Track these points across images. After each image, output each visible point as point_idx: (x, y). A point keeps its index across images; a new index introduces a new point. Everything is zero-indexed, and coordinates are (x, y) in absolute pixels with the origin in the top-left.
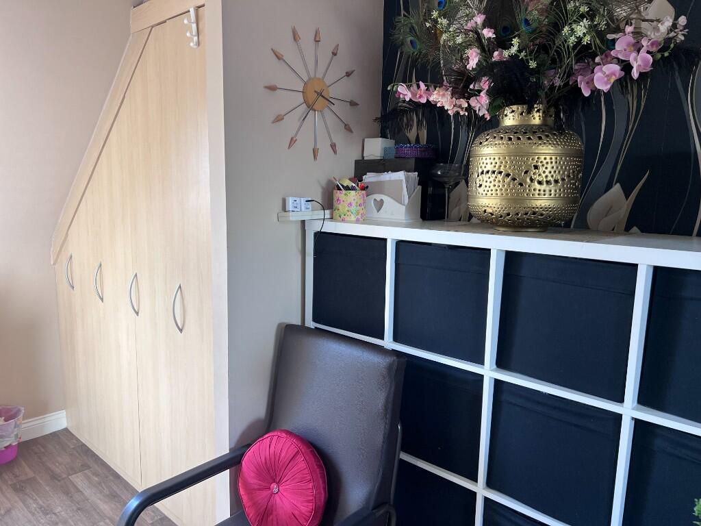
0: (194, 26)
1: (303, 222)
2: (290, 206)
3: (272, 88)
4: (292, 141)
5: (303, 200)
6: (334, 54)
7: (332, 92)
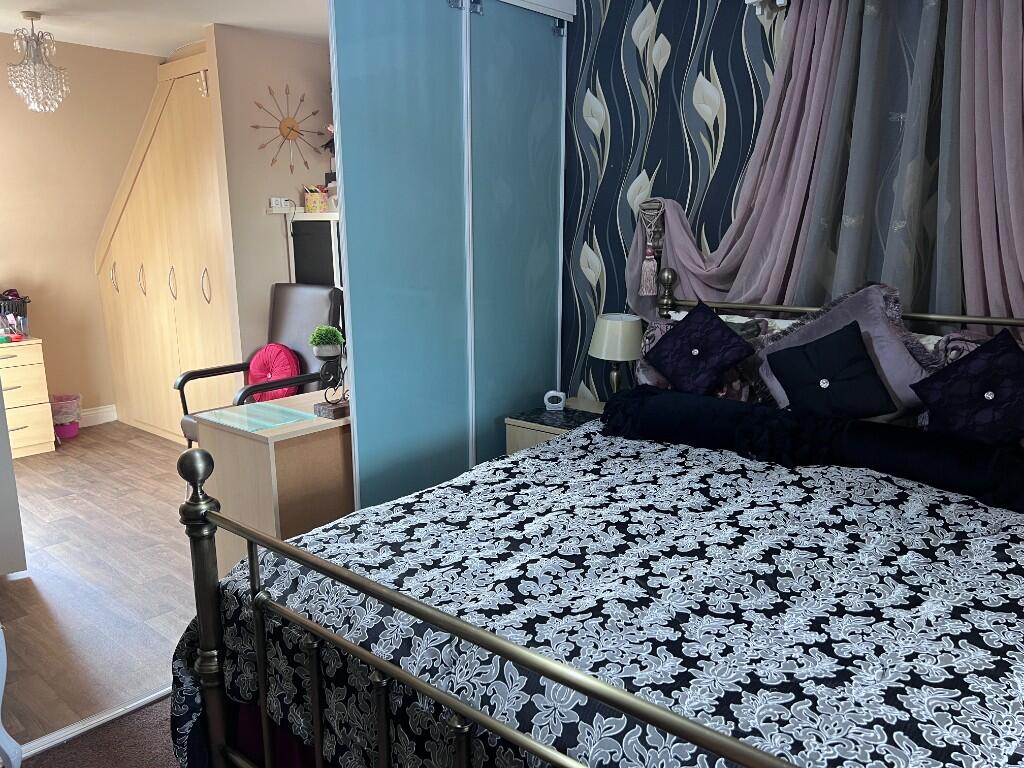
0: (204, 84)
1: (285, 215)
2: (273, 204)
3: (257, 127)
4: (274, 161)
5: (283, 200)
6: (302, 100)
7: (302, 127)
